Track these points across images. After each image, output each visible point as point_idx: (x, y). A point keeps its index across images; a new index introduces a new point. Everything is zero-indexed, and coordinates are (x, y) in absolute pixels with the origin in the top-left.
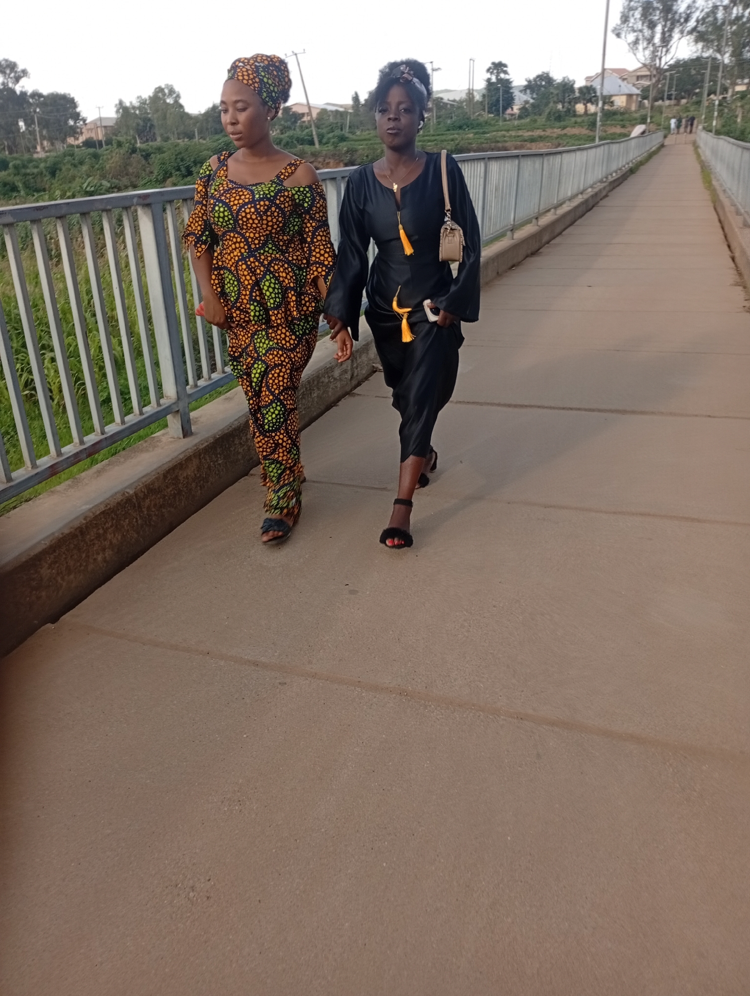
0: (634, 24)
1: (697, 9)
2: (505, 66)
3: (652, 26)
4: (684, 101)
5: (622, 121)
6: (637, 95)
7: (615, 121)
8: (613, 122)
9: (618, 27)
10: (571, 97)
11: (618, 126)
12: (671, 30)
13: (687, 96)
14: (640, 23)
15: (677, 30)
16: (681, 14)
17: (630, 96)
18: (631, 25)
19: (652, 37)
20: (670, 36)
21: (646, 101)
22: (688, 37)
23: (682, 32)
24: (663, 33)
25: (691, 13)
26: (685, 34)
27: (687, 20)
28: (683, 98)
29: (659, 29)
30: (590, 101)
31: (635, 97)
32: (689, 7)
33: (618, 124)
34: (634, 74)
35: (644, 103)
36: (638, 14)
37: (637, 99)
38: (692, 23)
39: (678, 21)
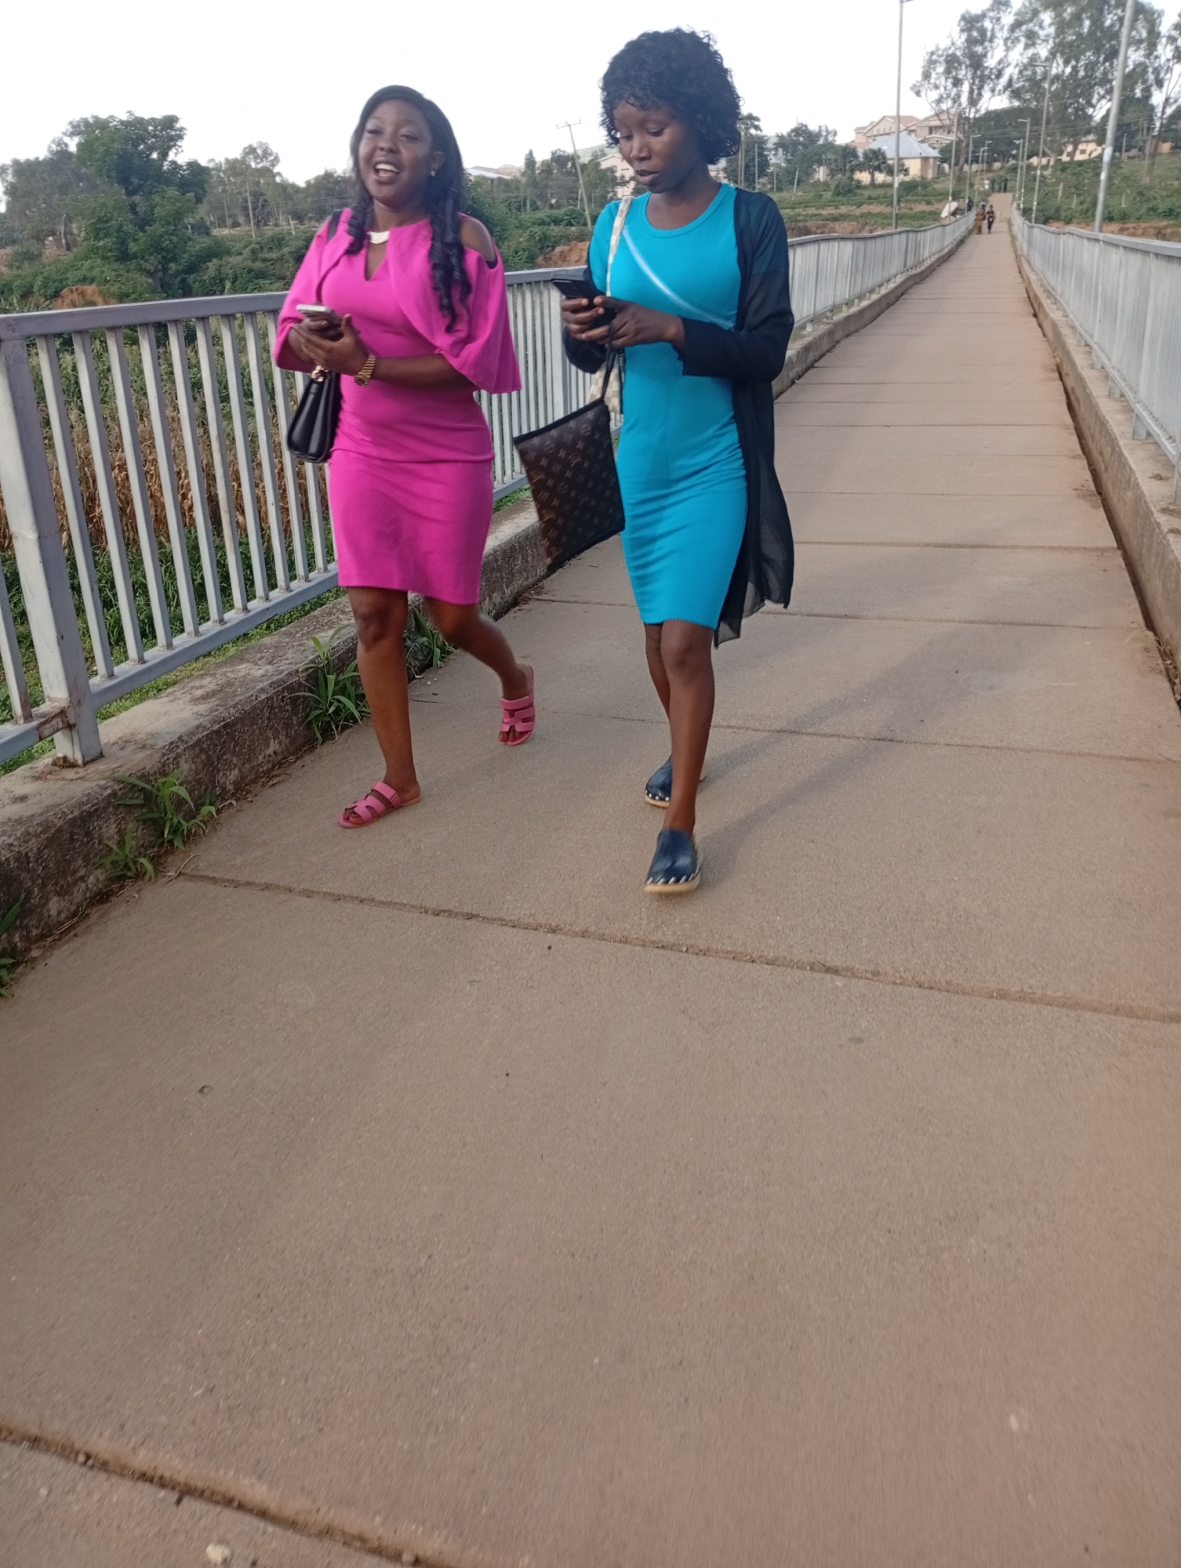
0: (936, 79)
1: (1009, 65)
2: (757, 119)
3: (957, 82)
4: (997, 165)
5: (925, 195)
6: (935, 158)
7: (918, 196)
8: (914, 198)
9: (918, 84)
10: (853, 163)
11: (923, 203)
12: (981, 88)
13: (1001, 158)
14: (943, 78)
15: (987, 89)
16: (991, 69)
17: (925, 159)
18: (932, 81)
19: (959, 96)
20: (980, 95)
21: (946, 166)
22: (1000, 98)
23: (993, 91)
24: (971, 91)
25: (1003, 68)
26: (996, 92)
27: (999, 75)
28: (996, 160)
29: (966, 87)
30: (878, 169)
31: (931, 160)
32: (1000, 62)
33: (922, 200)
34: (925, 124)
35: (943, 169)
36: (941, 69)
37: (934, 164)
38: (1004, 80)
39: (989, 77)
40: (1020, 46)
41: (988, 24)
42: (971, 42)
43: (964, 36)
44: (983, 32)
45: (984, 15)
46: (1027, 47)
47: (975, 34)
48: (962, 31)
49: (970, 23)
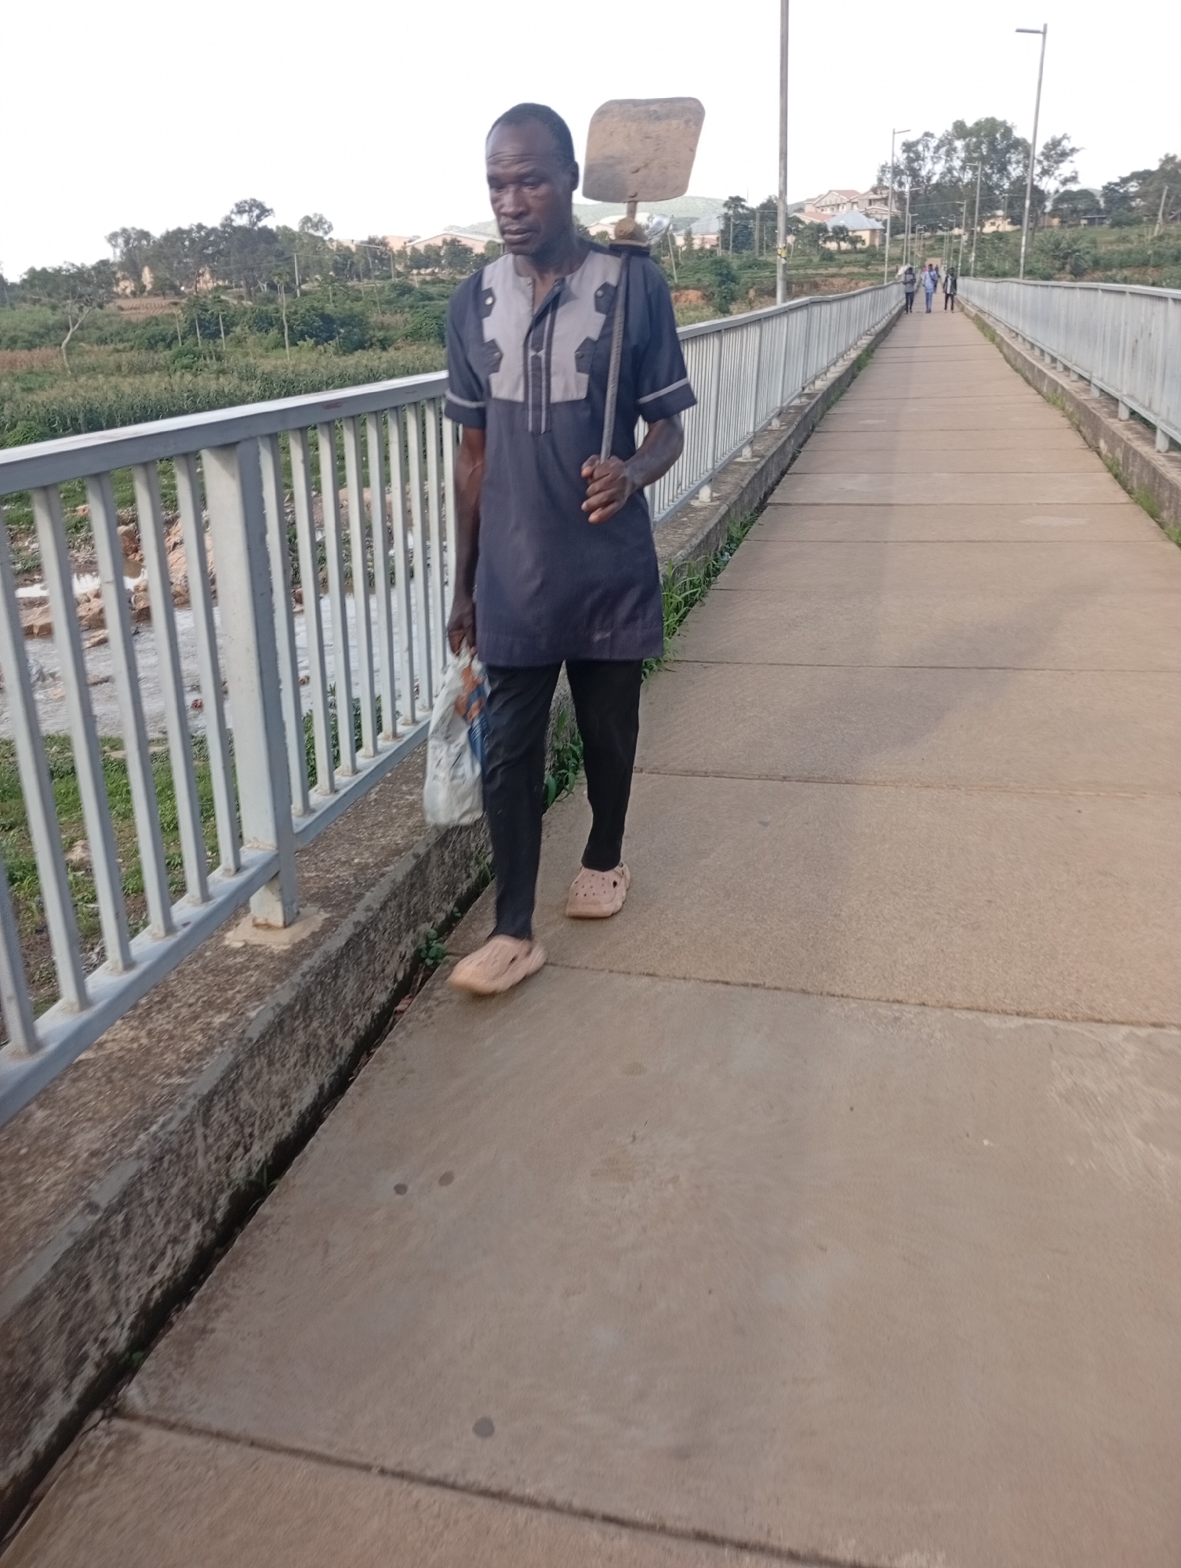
2: (744, 200)
6: (879, 230)
10: (824, 236)
17: (873, 231)
30: (843, 239)
34: (865, 197)
37: (880, 235)
40: (943, 162)
41: (920, 148)
42: (910, 160)
43: (905, 155)
44: (917, 153)
45: (918, 142)
46: (947, 161)
47: (912, 155)
48: (904, 151)
49: (908, 147)
